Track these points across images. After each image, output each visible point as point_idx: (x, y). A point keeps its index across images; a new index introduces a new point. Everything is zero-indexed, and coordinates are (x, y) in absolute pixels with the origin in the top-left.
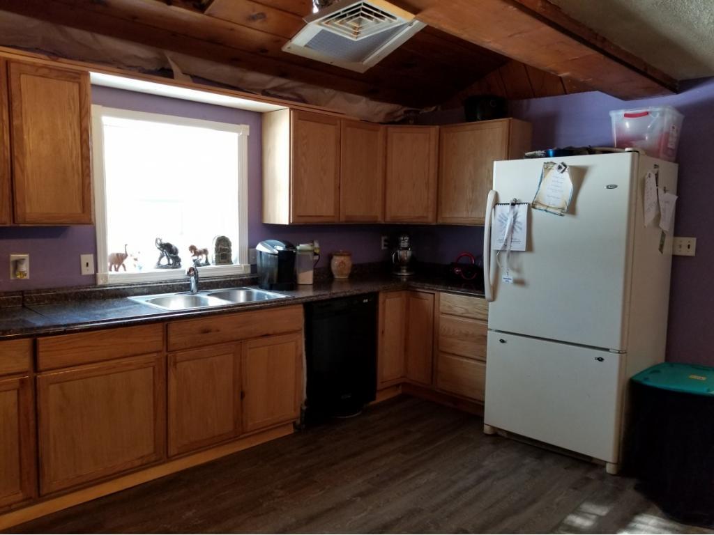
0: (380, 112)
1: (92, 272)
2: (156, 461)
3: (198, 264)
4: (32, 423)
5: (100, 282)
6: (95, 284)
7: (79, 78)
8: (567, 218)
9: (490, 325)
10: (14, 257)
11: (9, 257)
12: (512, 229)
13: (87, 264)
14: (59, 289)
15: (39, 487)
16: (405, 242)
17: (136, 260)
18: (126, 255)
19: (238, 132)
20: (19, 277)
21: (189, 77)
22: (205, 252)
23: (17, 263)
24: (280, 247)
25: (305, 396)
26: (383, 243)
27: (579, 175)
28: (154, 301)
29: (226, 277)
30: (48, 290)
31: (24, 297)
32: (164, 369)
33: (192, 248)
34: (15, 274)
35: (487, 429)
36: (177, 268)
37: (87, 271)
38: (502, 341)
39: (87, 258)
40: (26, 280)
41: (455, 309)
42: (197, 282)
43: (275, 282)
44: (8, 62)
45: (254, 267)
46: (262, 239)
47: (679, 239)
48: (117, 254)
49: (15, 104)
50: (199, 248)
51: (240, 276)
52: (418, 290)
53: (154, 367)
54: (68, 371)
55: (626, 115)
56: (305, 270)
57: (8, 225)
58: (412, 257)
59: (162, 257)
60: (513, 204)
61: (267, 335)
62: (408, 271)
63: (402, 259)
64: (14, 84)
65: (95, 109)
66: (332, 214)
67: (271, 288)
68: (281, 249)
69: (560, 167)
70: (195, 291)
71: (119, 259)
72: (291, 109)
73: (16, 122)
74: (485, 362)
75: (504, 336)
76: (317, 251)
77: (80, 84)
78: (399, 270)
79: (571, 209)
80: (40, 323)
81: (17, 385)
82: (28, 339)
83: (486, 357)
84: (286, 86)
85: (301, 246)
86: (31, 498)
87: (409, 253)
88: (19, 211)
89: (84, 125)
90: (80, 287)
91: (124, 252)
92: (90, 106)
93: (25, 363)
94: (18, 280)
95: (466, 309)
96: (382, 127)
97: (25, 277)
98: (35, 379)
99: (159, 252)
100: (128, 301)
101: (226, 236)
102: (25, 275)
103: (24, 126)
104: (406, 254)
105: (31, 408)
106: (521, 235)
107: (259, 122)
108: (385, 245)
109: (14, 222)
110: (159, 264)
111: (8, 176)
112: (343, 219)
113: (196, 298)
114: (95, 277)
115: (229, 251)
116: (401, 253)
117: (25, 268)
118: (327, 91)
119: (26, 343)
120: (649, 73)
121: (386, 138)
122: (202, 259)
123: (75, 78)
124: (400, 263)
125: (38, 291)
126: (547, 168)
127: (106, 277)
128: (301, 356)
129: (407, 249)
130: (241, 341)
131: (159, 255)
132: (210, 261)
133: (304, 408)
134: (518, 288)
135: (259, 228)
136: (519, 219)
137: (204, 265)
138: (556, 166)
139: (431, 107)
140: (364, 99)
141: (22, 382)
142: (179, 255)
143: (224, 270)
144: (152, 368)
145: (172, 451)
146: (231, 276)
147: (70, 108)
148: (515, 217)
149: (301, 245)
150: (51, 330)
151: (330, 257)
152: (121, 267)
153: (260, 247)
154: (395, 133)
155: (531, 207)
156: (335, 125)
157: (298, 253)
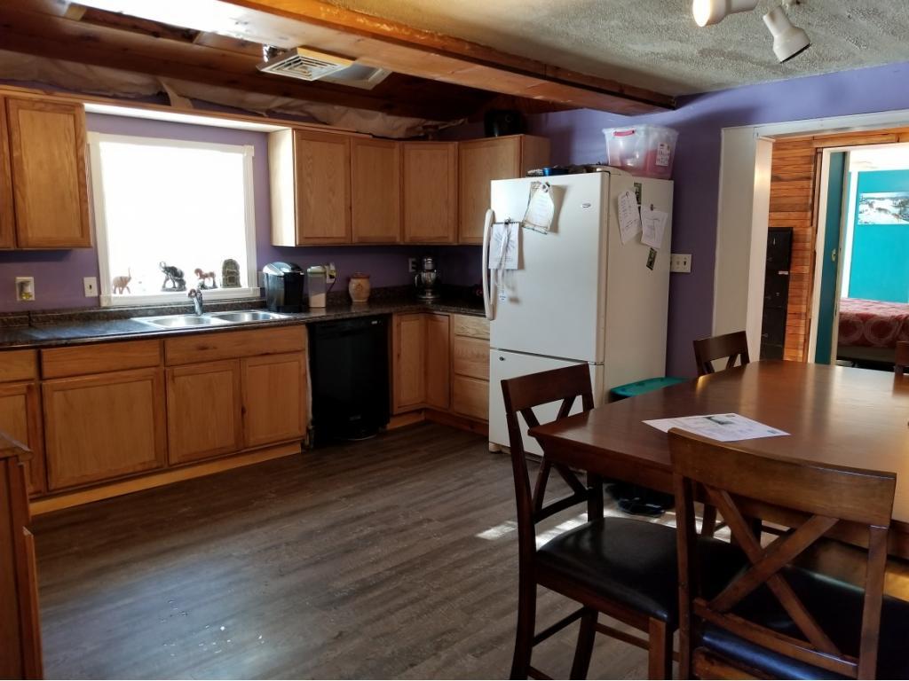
0: (400, 127)
1: (96, 294)
2: (157, 468)
3: (203, 286)
4: (39, 425)
5: (104, 304)
6: (99, 305)
7: (73, 109)
8: (551, 236)
9: (492, 344)
10: (20, 279)
11: (15, 279)
12: (507, 248)
13: (91, 287)
14: (63, 310)
15: (47, 483)
16: (428, 263)
17: (140, 283)
18: (130, 279)
19: (243, 153)
20: (24, 298)
21: (187, 101)
22: (212, 275)
23: (23, 285)
24: (286, 269)
25: (310, 416)
26: (410, 266)
27: (560, 194)
28: (156, 322)
29: (233, 300)
30: (53, 311)
31: (30, 317)
32: (162, 383)
33: (198, 271)
34: (21, 295)
35: (491, 447)
36: (182, 290)
37: (91, 293)
38: (502, 359)
39: (90, 281)
40: (31, 301)
41: (468, 330)
42: (201, 305)
43: (282, 304)
44: (6, 99)
45: (262, 290)
46: (270, 261)
47: (677, 255)
48: (121, 278)
49: (15, 137)
50: (206, 271)
51: (249, 299)
52: (436, 312)
53: (152, 380)
54: (70, 380)
55: (617, 134)
56: (318, 292)
57: (12, 249)
58: (437, 280)
59: (167, 279)
60: (506, 223)
61: (267, 354)
62: (433, 294)
63: (426, 281)
64: (12, 118)
65: (91, 137)
66: (343, 235)
67: (278, 311)
68: (288, 271)
69: (544, 187)
70: (199, 313)
71: (123, 282)
72: (293, 129)
73: (15, 154)
74: (488, 381)
75: (504, 354)
76: (334, 274)
77: (75, 116)
78: (424, 294)
79: (554, 227)
80: (42, 336)
81: (25, 390)
82: (32, 350)
83: (489, 376)
84: (292, 105)
85: (314, 269)
86: (40, 492)
87: (433, 275)
88: (22, 235)
89: (80, 154)
90: (84, 308)
91: (127, 275)
92: (85, 135)
93: (31, 371)
94: (24, 301)
95: (477, 330)
96: (397, 144)
97: (30, 299)
98: (41, 386)
99: (164, 276)
100: (132, 321)
101: (234, 259)
102: (31, 296)
103: (24, 157)
104: (429, 277)
105: (38, 412)
106: (513, 254)
107: (264, 143)
108: (413, 268)
109: (17, 245)
110: (164, 287)
111: (10, 203)
112: (355, 240)
113: (199, 319)
114: (98, 299)
115: (237, 274)
116: (424, 275)
117: (30, 289)
118: (337, 107)
119: (31, 353)
120: (626, 93)
121: (402, 155)
122: (209, 283)
123: (69, 110)
124: (423, 287)
125: (44, 312)
126: (534, 188)
127: (109, 299)
128: (305, 375)
129: (432, 271)
130: (240, 358)
131: (164, 279)
132: (218, 284)
133: (311, 427)
134: (513, 306)
135: (267, 249)
136: (511, 239)
137: (211, 288)
138: (541, 186)
139: (459, 119)
140: (380, 114)
141: (29, 388)
142: (185, 278)
143: (232, 293)
144: (150, 382)
145: (173, 460)
146: (239, 299)
147: (66, 138)
148: (509, 236)
149: (312, 268)
150: (54, 342)
151: (348, 280)
152: (125, 289)
153: (267, 270)
154: (413, 150)
155: (522, 225)
156: (344, 143)
157: (309, 275)
